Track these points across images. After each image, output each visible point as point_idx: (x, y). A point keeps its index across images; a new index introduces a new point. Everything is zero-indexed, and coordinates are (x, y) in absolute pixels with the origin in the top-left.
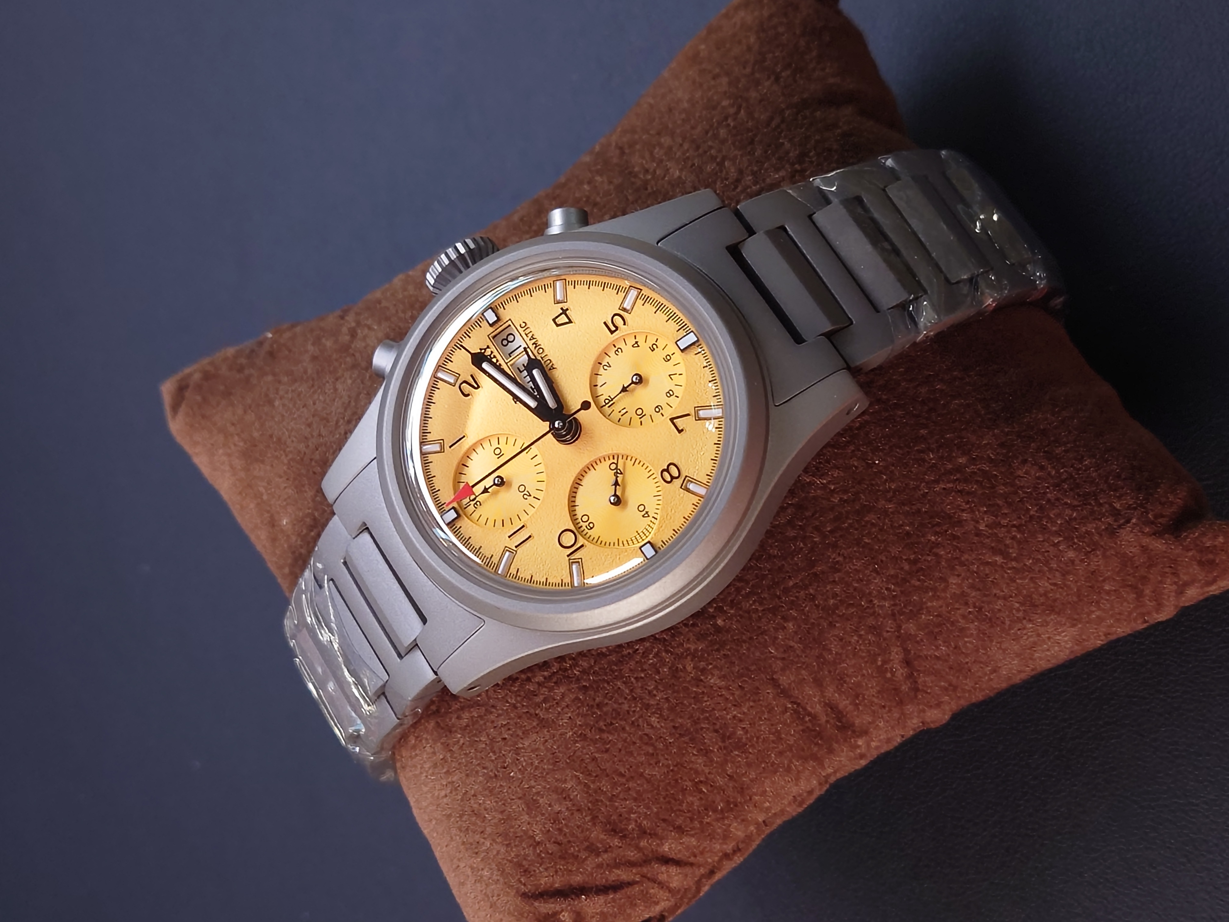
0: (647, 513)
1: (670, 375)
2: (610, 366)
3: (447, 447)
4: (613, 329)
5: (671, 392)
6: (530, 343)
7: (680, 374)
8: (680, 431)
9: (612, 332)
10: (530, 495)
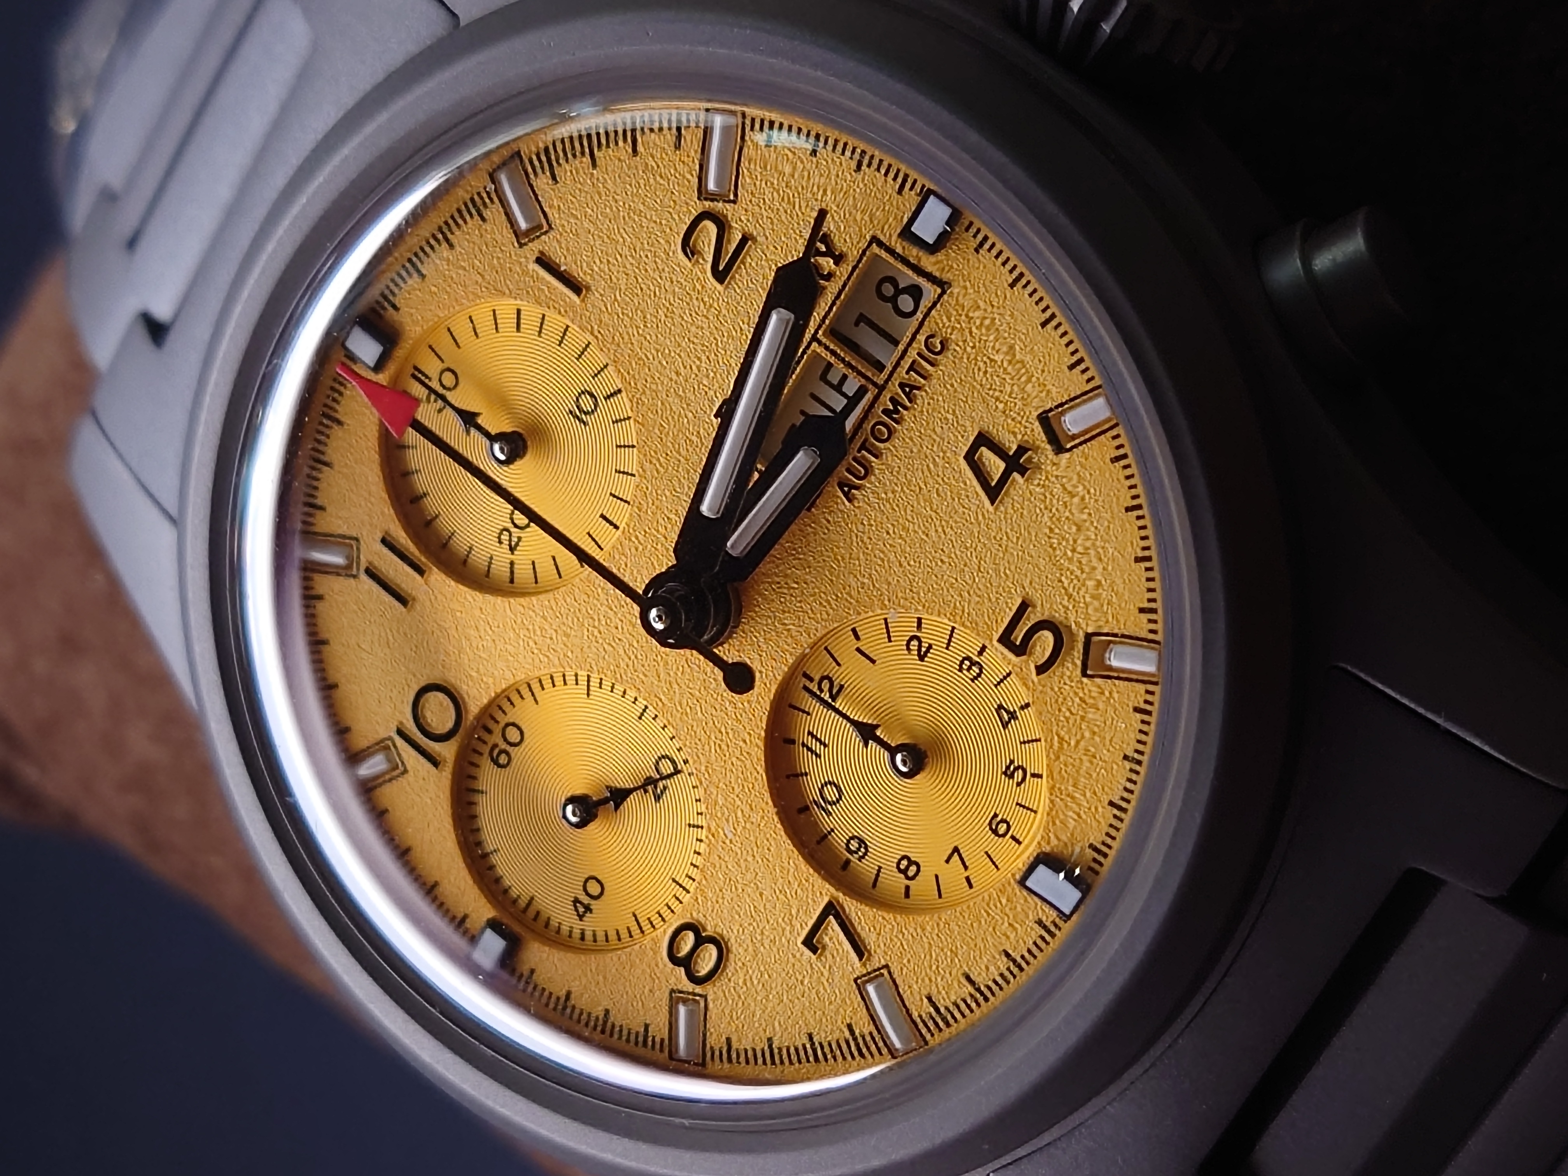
0: (588, 909)
1: (956, 850)
2: (922, 658)
3: (535, 247)
4: (1018, 636)
5: (913, 868)
6: (894, 387)
7: (968, 879)
8: (810, 943)
9: (1005, 639)
10: (512, 549)
